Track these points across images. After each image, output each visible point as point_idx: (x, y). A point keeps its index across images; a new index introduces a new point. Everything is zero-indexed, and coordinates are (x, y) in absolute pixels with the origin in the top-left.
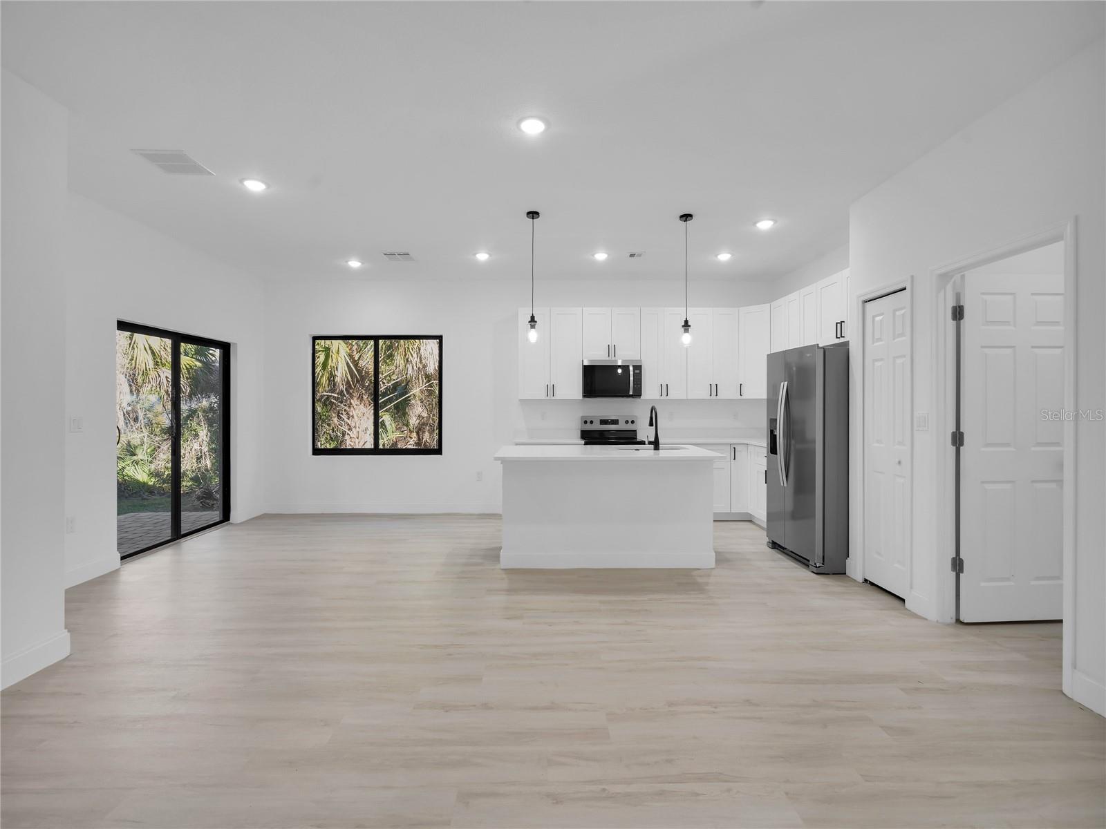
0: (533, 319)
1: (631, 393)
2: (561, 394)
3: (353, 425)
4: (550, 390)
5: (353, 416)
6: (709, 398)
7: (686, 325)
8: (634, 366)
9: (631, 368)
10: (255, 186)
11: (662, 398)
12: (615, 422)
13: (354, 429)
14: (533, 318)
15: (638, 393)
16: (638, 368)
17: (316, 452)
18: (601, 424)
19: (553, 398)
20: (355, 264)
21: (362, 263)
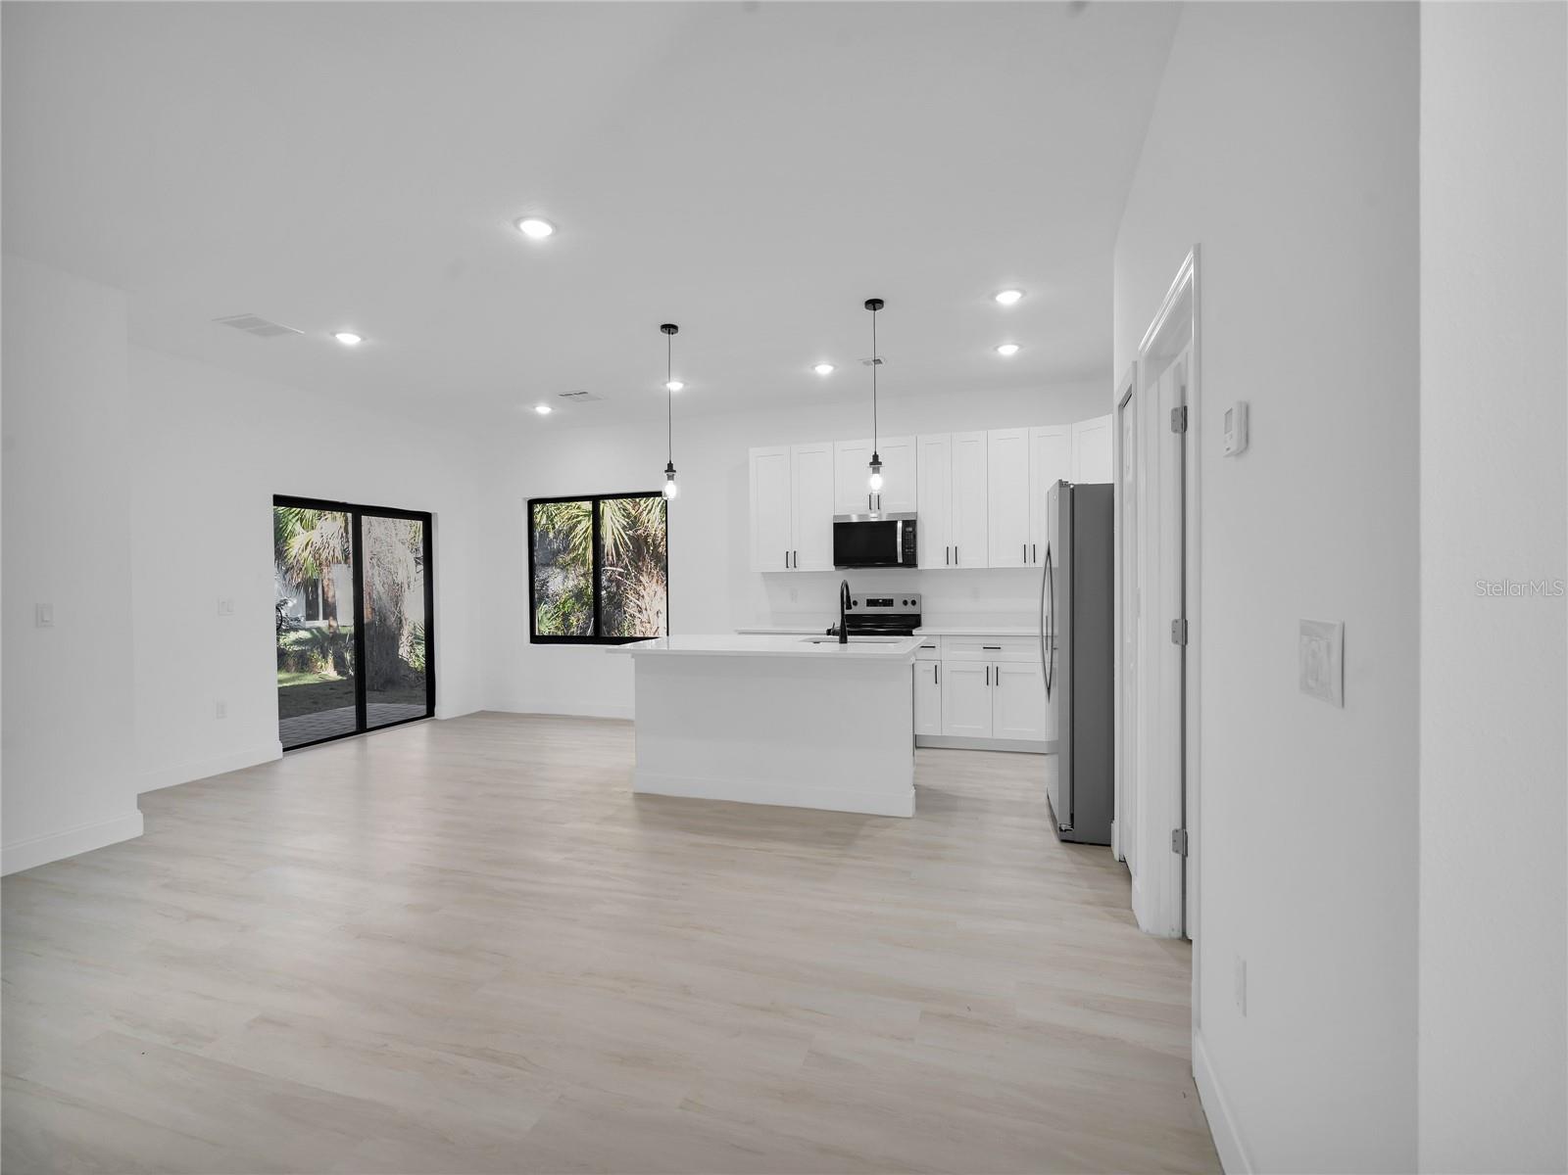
0: (670, 468)
1: (900, 560)
2: (806, 564)
3: (643, 607)
4: (791, 559)
5: (643, 597)
6: (1023, 565)
7: (876, 461)
8: (904, 522)
9: (900, 525)
10: (349, 339)
11: (949, 567)
12: (888, 603)
13: (644, 611)
14: (670, 466)
15: (910, 561)
16: (910, 524)
17: (536, 639)
18: (868, 605)
19: (796, 570)
20: (543, 410)
21: (553, 408)
